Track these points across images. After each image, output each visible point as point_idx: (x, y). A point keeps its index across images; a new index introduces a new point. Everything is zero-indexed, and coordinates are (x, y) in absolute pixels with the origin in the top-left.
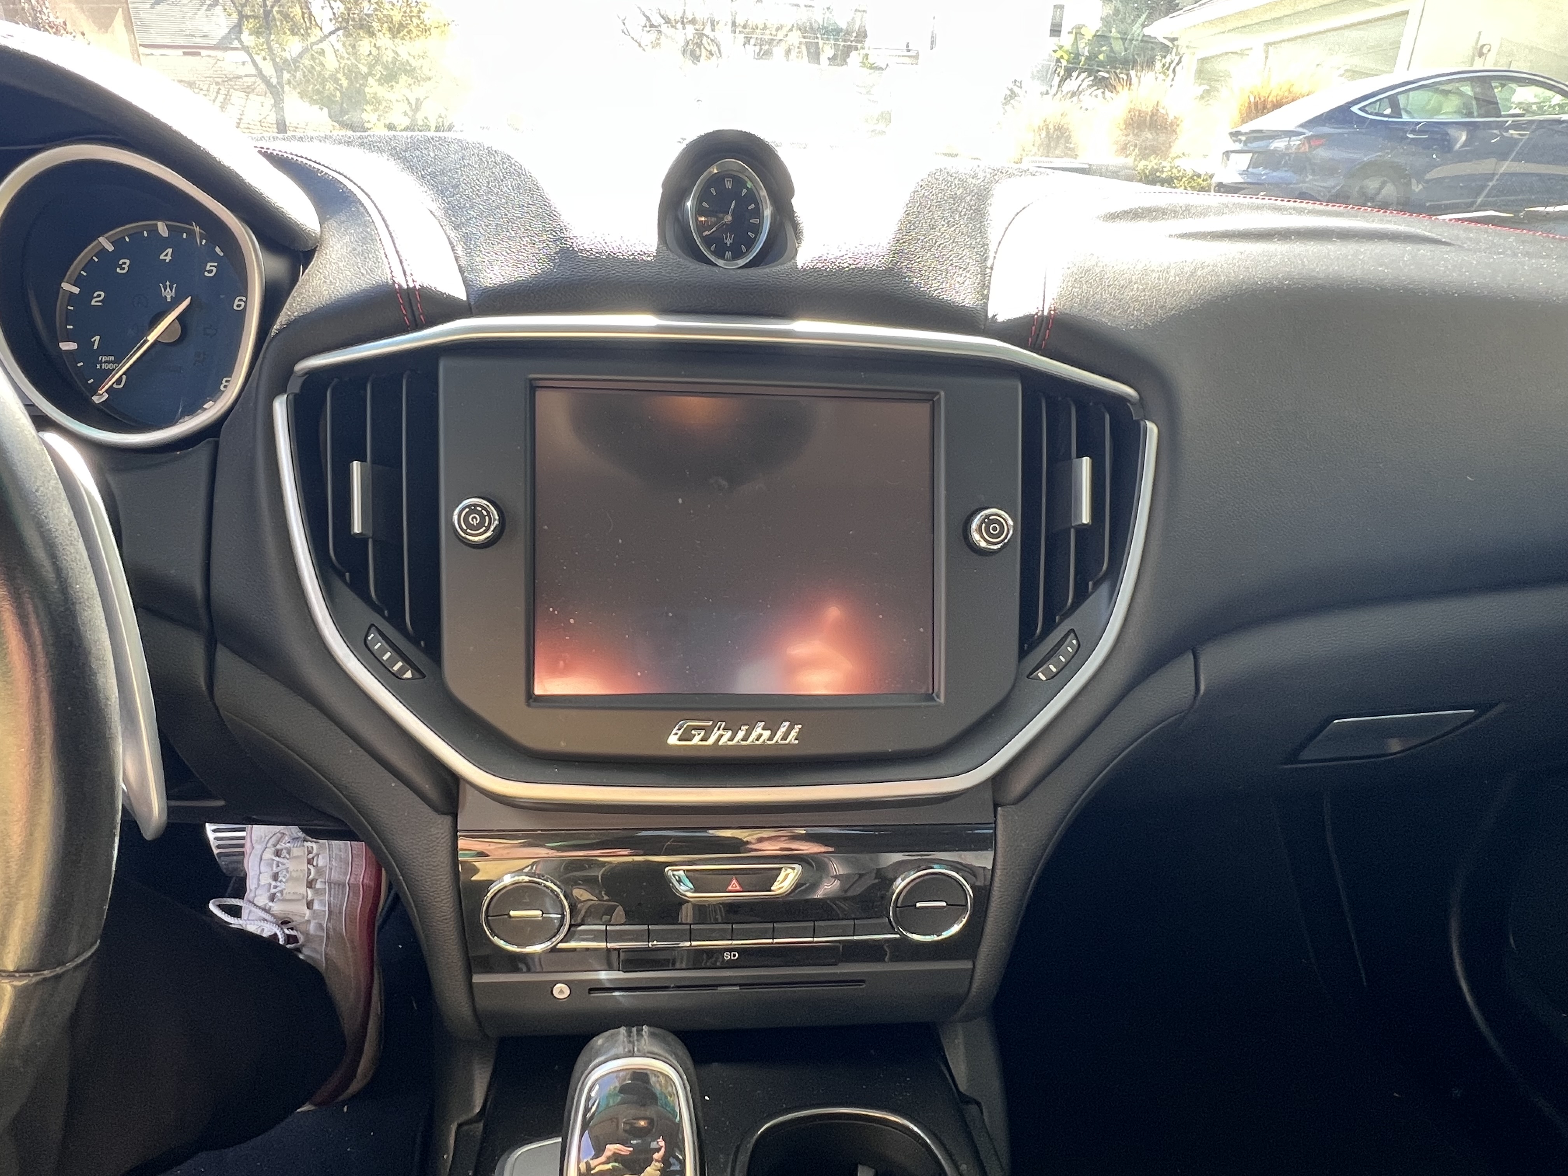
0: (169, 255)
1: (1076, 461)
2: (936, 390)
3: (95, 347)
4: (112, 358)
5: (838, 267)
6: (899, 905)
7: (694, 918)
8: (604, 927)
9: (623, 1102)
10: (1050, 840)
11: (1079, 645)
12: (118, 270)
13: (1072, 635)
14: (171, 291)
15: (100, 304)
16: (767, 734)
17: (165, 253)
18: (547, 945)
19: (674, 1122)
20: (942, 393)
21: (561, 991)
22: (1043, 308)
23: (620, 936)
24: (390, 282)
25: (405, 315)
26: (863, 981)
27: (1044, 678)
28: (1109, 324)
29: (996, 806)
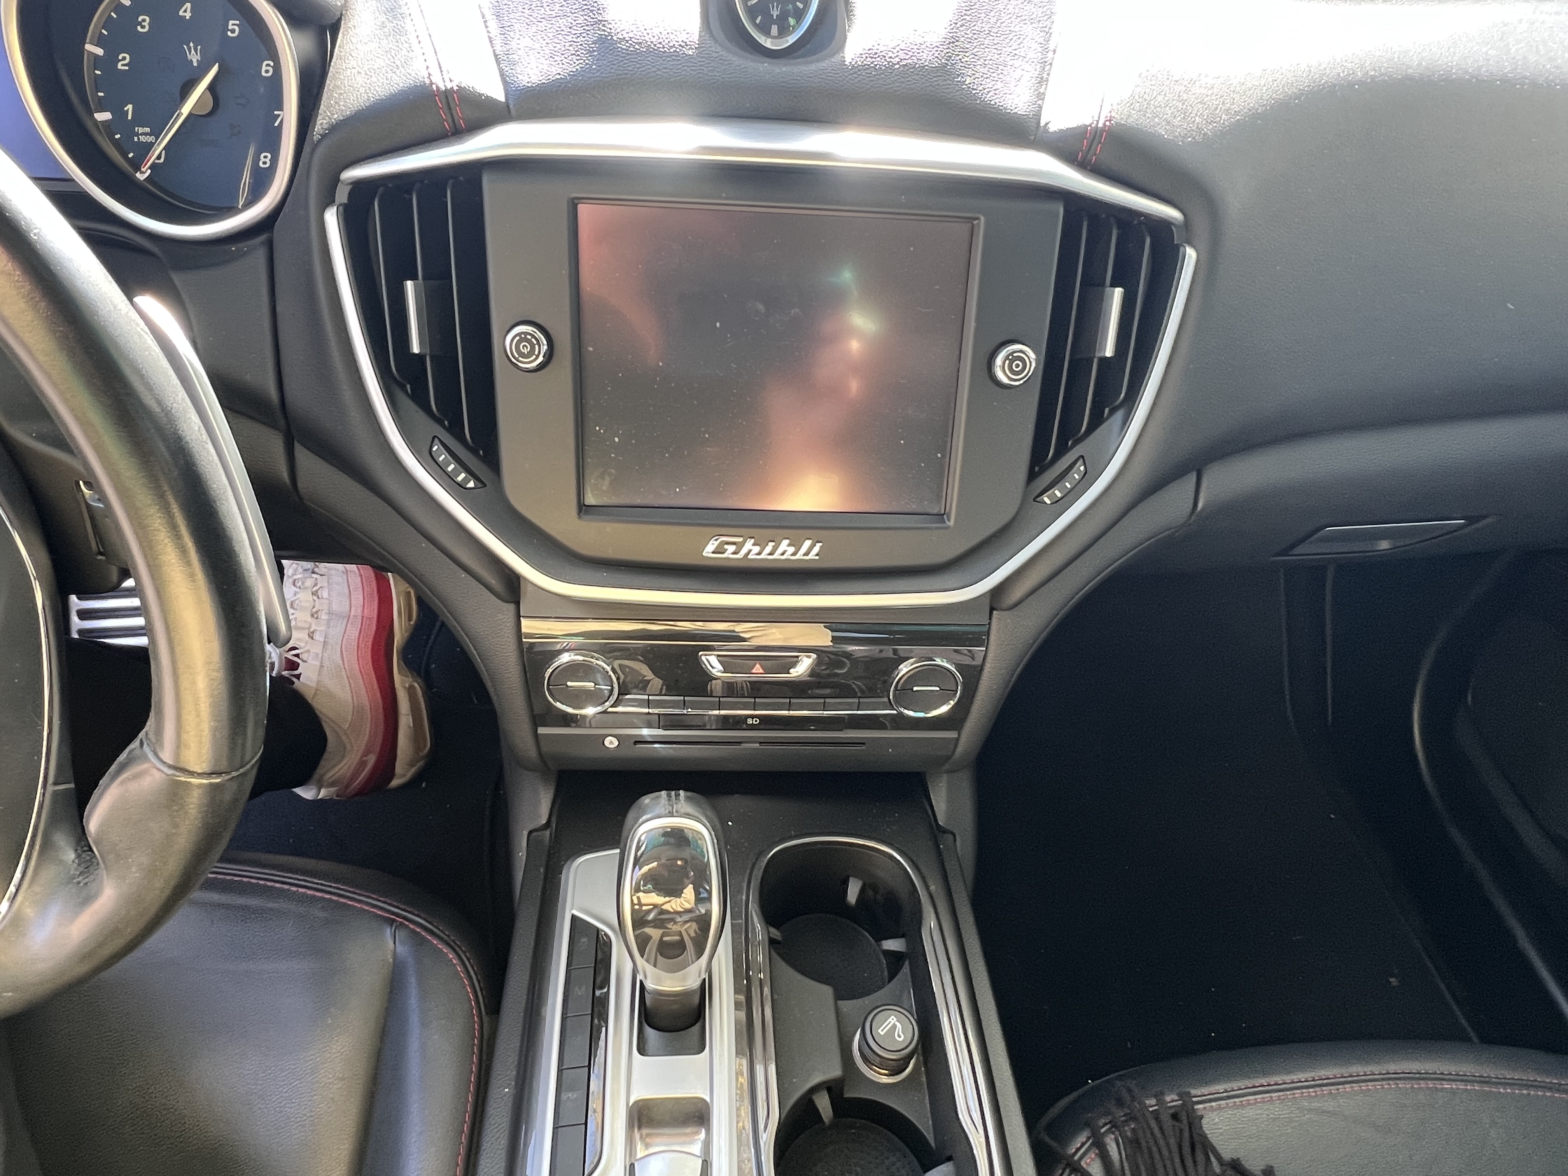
0: (189, 10)
1: (1108, 290)
2: (976, 215)
3: (130, 117)
4: (148, 130)
5: (889, 62)
6: (899, 688)
7: (723, 692)
8: (646, 697)
9: (664, 844)
10: (1035, 642)
11: (1086, 473)
12: (139, 28)
13: (1081, 461)
14: (197, 54)
15: (127, 68)
16: (792, 549)
17: (183, 9)
18: (600, 709)
19: (702, 862)
20: (982, 218)
21: (611, 743)
22: (1099, 118)
23: (659, 704)
24: (427, 81)
25: (445, 120)
26: (864, 744)
27: (1048, 502)
28: (1166, 136)
29: (992, 609)
